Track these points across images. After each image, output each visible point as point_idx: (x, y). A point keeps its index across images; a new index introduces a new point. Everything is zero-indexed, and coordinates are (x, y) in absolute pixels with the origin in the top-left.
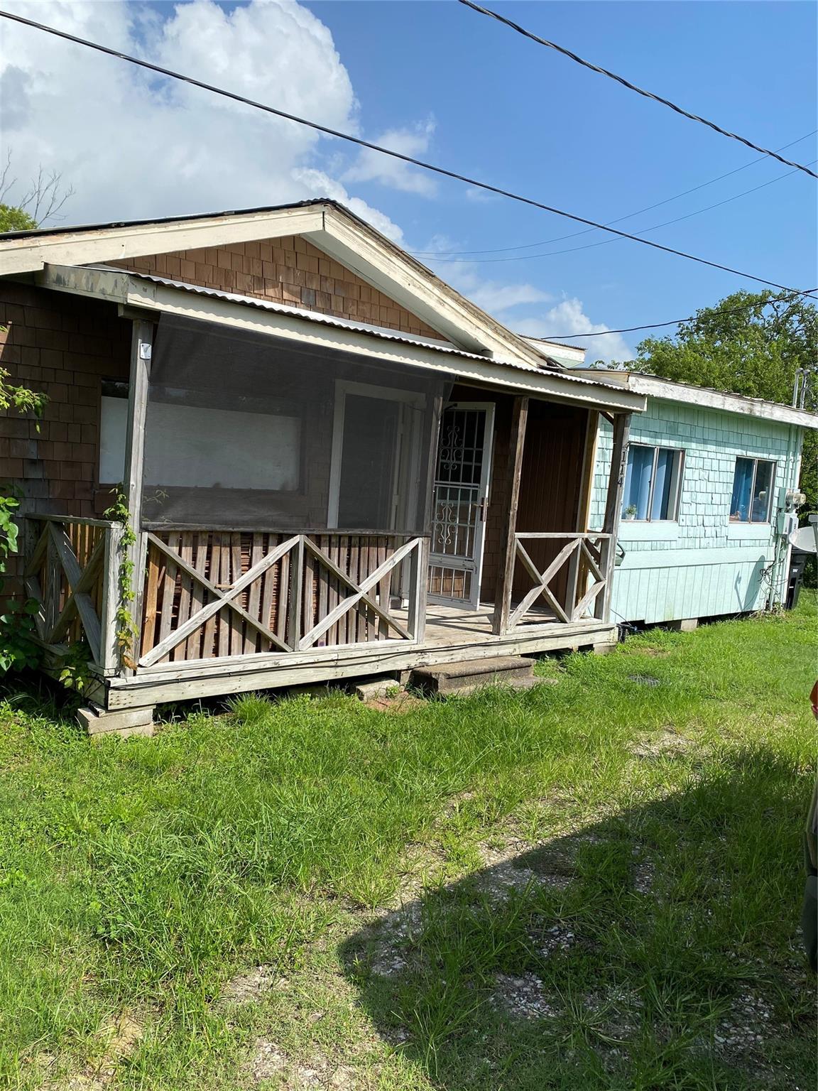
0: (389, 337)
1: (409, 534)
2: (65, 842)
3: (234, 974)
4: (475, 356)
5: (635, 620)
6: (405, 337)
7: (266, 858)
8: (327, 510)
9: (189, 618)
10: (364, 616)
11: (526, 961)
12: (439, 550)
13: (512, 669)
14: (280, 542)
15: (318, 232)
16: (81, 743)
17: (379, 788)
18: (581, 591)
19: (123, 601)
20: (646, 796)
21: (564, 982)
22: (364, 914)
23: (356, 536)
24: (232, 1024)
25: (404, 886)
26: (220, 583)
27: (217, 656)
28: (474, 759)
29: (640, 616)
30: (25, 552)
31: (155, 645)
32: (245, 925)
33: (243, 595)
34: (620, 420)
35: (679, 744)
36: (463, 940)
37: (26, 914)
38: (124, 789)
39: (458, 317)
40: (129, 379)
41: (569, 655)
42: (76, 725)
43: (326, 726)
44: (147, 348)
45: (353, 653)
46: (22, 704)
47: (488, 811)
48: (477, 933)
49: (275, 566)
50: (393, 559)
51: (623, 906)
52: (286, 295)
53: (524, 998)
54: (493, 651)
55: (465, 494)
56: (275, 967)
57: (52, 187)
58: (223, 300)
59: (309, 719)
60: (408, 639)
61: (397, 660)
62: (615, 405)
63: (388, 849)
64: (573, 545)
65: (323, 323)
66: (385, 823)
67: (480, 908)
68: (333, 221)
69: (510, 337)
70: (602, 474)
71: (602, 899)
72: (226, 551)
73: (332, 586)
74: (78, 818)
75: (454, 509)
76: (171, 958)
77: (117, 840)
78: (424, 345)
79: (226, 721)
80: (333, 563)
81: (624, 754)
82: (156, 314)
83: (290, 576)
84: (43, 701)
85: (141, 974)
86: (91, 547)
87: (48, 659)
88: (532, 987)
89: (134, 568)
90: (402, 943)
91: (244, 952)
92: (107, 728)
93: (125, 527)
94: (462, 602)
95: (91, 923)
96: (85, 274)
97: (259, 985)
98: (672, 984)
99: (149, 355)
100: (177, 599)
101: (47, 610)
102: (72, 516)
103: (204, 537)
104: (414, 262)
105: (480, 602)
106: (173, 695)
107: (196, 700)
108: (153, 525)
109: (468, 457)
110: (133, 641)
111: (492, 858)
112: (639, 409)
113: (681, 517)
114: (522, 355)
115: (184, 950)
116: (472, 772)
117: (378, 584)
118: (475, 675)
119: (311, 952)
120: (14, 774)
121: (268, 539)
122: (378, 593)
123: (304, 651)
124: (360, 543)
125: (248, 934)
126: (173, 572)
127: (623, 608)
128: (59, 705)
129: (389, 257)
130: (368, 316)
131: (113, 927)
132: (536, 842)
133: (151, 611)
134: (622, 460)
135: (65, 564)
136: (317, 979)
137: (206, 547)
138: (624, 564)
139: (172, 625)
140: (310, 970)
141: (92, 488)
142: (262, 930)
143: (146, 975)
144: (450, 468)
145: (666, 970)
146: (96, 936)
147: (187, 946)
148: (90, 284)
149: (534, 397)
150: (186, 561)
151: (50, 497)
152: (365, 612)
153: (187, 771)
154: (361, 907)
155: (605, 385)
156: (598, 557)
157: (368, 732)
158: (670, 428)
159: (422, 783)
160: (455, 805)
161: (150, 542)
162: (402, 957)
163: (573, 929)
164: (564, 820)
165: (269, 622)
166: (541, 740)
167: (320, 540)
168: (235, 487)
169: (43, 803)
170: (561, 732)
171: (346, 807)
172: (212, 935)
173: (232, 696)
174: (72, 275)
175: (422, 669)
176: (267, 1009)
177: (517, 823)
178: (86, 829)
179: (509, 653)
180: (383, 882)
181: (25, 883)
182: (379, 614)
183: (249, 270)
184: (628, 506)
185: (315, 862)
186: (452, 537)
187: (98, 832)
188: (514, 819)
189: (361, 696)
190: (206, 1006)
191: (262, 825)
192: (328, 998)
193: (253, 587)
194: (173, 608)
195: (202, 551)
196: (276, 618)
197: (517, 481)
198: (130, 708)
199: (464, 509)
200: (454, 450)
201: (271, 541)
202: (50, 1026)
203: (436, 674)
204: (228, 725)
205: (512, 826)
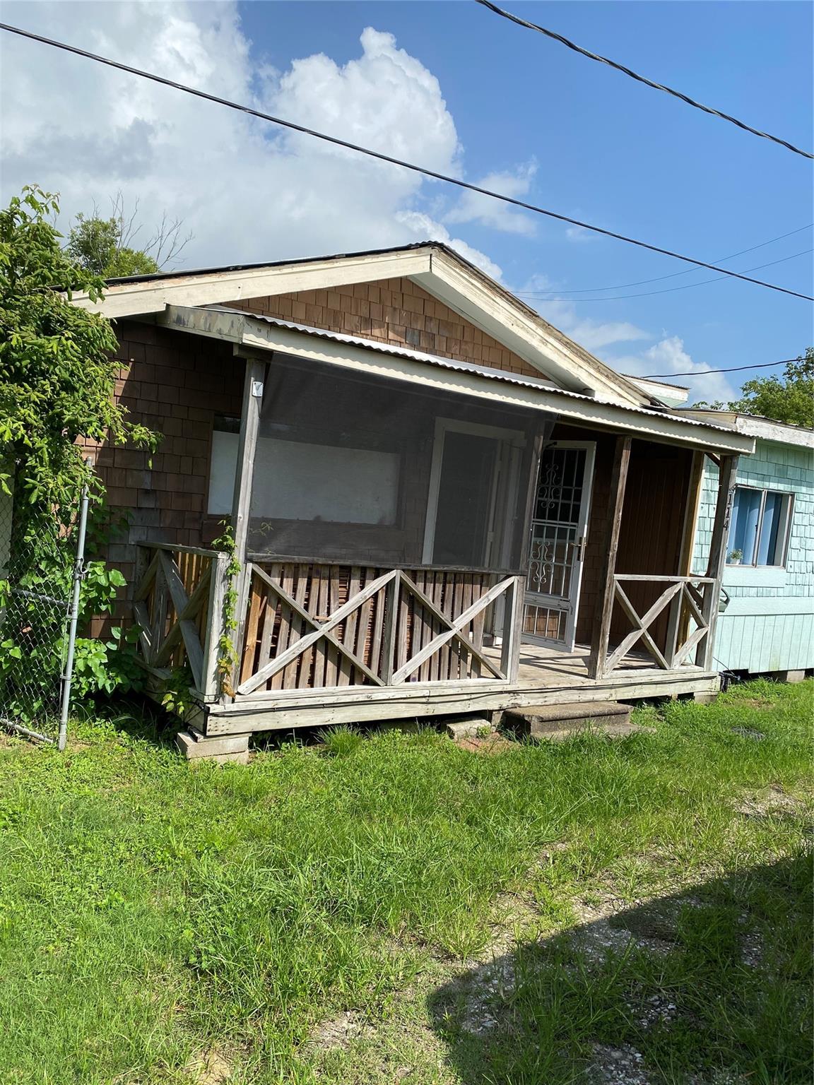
0: (492, 376)
1: (505, 572)
2: (161, 867)
3: (322, 1018)
4: (577, 395)
5: (737, 668)
6: (508, 376)
7: (356, 898)
8: (423, 545)
9: (287, 648)
10: (457, 653)
11: (624, 1031)
12: (533, 588)
13: (608, 715)
14: (377, 576)
15: (424, 274)
16: (179, 767)
17: (471, 833)
18: (681, 637)
19: (226, 630)
20: (753, 859)
21: (666, 1059)
22: (453, 965)
23: (451, 572)
24: (319, 1071)
25: (496, 938)
26: (318, 615)
27: (312, 686)
28: (569, 809)
29: (743, 664)
30: (135, 577)
31: (253, 674)
32: (333, 967)
33: (339, 628)
34: (726, 462)
35: (787, 804)
36: (558, 1002)
37: (123, 937)
38: (219, 816)
39: (560, 356)
40: (240, 414)
41: (668, 703)
42: (176, 749)
43: (416, 763)
44: (259, 386)
45: (445, 690)
46: (126, 725)
47: (584, 865)
48: (572, 996)
49: (371, 600)
50: (487, 597)
51: (729, 979)
52: (391, 335)
53: (622, 1072)
54: (589, 695)
55: (562, 534)
56: (363, 1014)
57: (174, 232)
58: (333, 341)
59: (399, 755)
60: (500, 678)
61: (489, 700)
62: (722, 446)
63: (479, 898)
64: (675, 589)
65: (428, 363)
66: (477, 870)
67: (575, 967)
68: (441, 263)
69: (612, 376)
70: (706, 515)
71: (707, 969)
72: (325, 583)
73: (426, 622)
74: (174, 843)
75: (551, 548)
76: (261, 996)
77: (210, 868)
78: (527, 384)
79: (318, 752)
80: (428, 599)
81: (727, 811)
82: (269, 354)
83: (385, 610)
84: (144, 723)
85: (230, 1009)
86: (197, 576)
87: (152, 682)
88: (631, 1061)
89: (238, 598)
90: (492, 1000)
91: (332, 995)
92: (204, 754)
93: (231, 558)
94: (556, 643)
95: (184, 951)
96: (204, 314)
97: (347, 1031)
98: (785, 1071)
99: (260, 393)
100: (277, 628)
101: (153, 636)
102: (181, 545)
103: (305, 569)
104: (518, 302)
105: (576, 643)
106: (268, 724)
107: (290, 730)
108: (257, 557)
109: (567, 495)
110: (233, 669)
111: (586, 915)
112: (747, 451)
113: (789, 563)
114: (625, 395)
115: (273, 987)
116: (566, 822)
117: (472, 622)
118: (569, 719)
119: (399, 1001)
120: (116, 795)
121: (365, 573)
122: (472, 630)
123: (396, 686)
124: (455, 579)
125: (336, 976)
126: (274, 601)
127: (725, 657)
128: (160, 728)
129: (493, 297)
130: (470, 356)
131: (204, 957)
132: (634, 901)
133: (252, 640)
134: (728, 502)
135: (172, 591)
136: (406, 1031)
137: (306, 579)
138: (728, 610)
139: (271, 654)
140: (398, 1020)
141: (201, 517)
142: (350, 973)
143: (235, 1011)
144: (548, 506)
145: (779, 1056)
146: (188, 965)
147: (277, 984)
148: (208, 324)
149: (637, 437)
150: (286, 592)
151: (162, 526)
152: (458, 649)
153: (280, 803)
154: (451, 957)
155: (712, 426)
156: (701, 603)
157: (459, 773)
158: (779, 470)
159: (514, 830)
160: (548, 856)
161: (254, 573)
162: (492, 1015)
163: (675, 1000)
164: (663, 879)
165: (363, 654)
166: (638, 792)
167: (416, 575)
168: (334, 521)
169: (142, 825)
170: (660, 785)
171: (436, 850)
172: (301, 975)
173: (325, 728)
174: (192, 316)
175: (514, 711)
176: (355, 1059)
177: (613, 879)
178: (182, 855)
179: (605, 699)
180: (473, 932)
181: (123, 905)
182: (472, 651)
183: (357, 312)
184: (732, 550)
185: (405, 906)
186: (548, 576)
187: (193, 858)
188: (611, 875)
189: (452, 735)
190: (294, 1049)
191: (352, 863)
192: (417, 1053)
193: (349, 619)
194: (273, 638)
195: (302, 583)
196: (370, 651)
197: (618, 522)
198: (227, 735)
199: (561, 548)
200: (552, 489)
201: (368, 575)
202: (141, 1056)
203: (529, 716)
204: (319, 757)
205: (608, 882)
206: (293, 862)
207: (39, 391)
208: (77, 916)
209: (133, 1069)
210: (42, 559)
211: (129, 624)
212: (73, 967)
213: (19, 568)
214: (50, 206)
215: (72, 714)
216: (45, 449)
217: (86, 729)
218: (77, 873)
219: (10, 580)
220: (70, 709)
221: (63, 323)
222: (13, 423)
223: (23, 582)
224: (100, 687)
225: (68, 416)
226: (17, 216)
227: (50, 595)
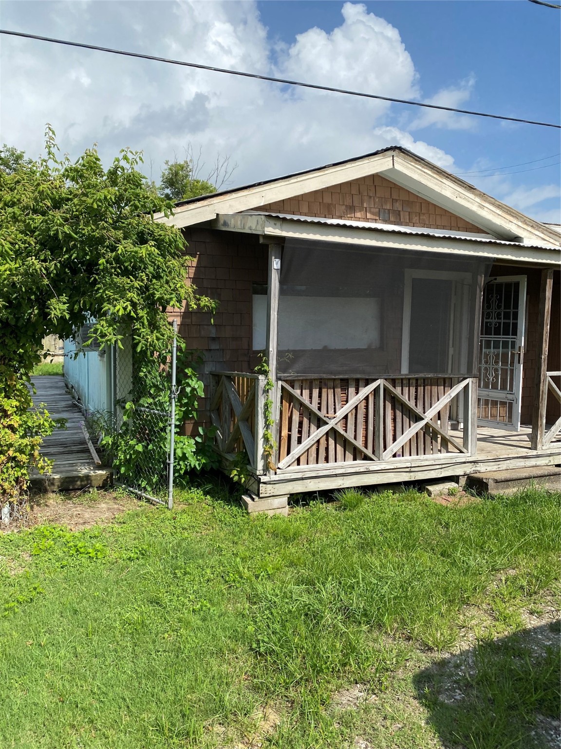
0: (442, 236)
1: (463, 376)
2: (233, 584)
3: (340, 687)
4: (507, 243)
6: (454, 234)
7: (361, 607)
8: (401, 360)
9: (309, 437)
10: (430, 436)
12: (486, 386)
13: (548, 476)
14: (367, 384)
15: (389, 170)
16: (244, 518)
17: (443, 562)
19: (267, 426)
22: (432, 655)
23: (421, 378)
24: (339, 723)
25: (464, 636)
26: (327, 413)
27: (328, 462)
28: (517, 544)
30: (210, 395)
31: (288, 455)
32: (347, 653)
33: (343, 421)
36: (509, 684)
37: (210, 630)
38: (270, 551)
40: (267, 282)
42: (241, 506)
43: (404, 514)
44: (278, 262)
45: (422, 462)
46: (210, 492)
47: (529, 585)
48: (520, 680)
49: (364, 401)
50: (450, 394)
52: (369, 216)
54: (533, 462)
55: (505, 345)
56: (368, 686)
58: (325, 224)
59: (391, 508)
60: (463, 453)
61: (456, 468)
63: (450, 608)
65: (393, 232)
66: (448, 588)
67: (523, 660)
68: (400, 160)
69: (536, 225)
72: (331, 392)
73: (405, 415)
74: (241, 569)
75: (497, 356)
76: (299, 671)
78: (468, 238)
79: (335, 507)
80: (405, 399)
82: (283, 239)
83: (374, 408)
84: (221, 490)
85: (279, 679)
86: (248, 391)
87: (224, 463)
89: (273, 405)
90: (461, 680)
91: (347, 672)
92: (259, 509)
93: (267, 378)
94: (506, 425)
95: (248, 640)
96: (240, 218)
97: (357, 697)
99: (279, 266)
100: (301, 424)
101: (223, 432)
102: (236, 372)
103: (316, 383)
104: (459, 181)
105: (521, 424)
106: (300, 488)
107: (315, 492)
108: (284, 376)
109: (507, 316)
110: (274, 452)
111: (532, 622)
114: (547, 238)
115: (306, 666)
116: (515, 554)
117: (439, 413)
118: (517, 480)
119: (394, 678)
120: (204, 537)
121: (358, 383)
122: (439, 419)
123: (386, 460)
124: (424, 383)
125: (349, 660)
126: (297, 406)
128: (231, 493)
129: (441, 180)
130: (427, 223)
131: (261, 644)
133: (285, 432)
135: (233, 402)
136: (398, 699)
137: (318, 390)
139: (298, 441)
140: (393, 692)
141: (249, 353)
142: (359, 658)
143: (282, 680)
144: (493, 326)
146: (252, 649)
147: (309, 664)
148: (243, 224)
150: (305, 399)
151: (224, 360)
152: (430, 433)
153: (310, 542)
154: (430, 649)
157: (435, 520)
159: (476, 560)
160: (502, 579)
161: (283, 387)
162: (461, 691)
165: (361, 439)
167: (395, 382)
168: (337, 348)
169: (220, 557)
171: (419, 574)
172: (325, 658)
173: (338, 490)
174: (232, 220)
175: (475, 475)
176: (363, 716)
177: (553, 596)
178: (246, 577)
179: (545, 464)
180: (447, 632)
181: (209, 609)
182: (440, 434)
183: (344, 202)
185: (396, 612)
186: (496, 377)
187: (254, 579)
188: (551, 593)
189: (430, 494)
190: (321, 708)
191: (358, 582)
192: (406, 715)
193: (349, 415)
194: (299, 430)
195: (316, 392)
196: (366, 437)
197: (547, 333)
198: (273, 496)
199: (505, 355)
200: (495, 312)
201: (360, 384)
202: (223, 707)
203: (486, 479)
204: (336, 510)
205: (549, 598)
206: (318, 582)
207: (139, 281)
208: (181, 615)
209: (218, 716)
210: (151, 387)
211: (209, 425)
212: (180, 648)
213: (138, 393)
214: (138, 160)
215: (176, 485)
216: (145, 317)
217: (185, 495)
218: (181, 588)
219: (133, 401)
220: (174, 482)
221: (151, 234)
222: (124, 303)
223: (141, 402)
224: (192, 466)
225: (157, 296)
226: (119, 169)
227: (158, 410)
